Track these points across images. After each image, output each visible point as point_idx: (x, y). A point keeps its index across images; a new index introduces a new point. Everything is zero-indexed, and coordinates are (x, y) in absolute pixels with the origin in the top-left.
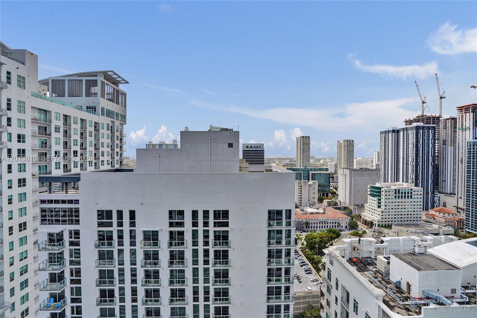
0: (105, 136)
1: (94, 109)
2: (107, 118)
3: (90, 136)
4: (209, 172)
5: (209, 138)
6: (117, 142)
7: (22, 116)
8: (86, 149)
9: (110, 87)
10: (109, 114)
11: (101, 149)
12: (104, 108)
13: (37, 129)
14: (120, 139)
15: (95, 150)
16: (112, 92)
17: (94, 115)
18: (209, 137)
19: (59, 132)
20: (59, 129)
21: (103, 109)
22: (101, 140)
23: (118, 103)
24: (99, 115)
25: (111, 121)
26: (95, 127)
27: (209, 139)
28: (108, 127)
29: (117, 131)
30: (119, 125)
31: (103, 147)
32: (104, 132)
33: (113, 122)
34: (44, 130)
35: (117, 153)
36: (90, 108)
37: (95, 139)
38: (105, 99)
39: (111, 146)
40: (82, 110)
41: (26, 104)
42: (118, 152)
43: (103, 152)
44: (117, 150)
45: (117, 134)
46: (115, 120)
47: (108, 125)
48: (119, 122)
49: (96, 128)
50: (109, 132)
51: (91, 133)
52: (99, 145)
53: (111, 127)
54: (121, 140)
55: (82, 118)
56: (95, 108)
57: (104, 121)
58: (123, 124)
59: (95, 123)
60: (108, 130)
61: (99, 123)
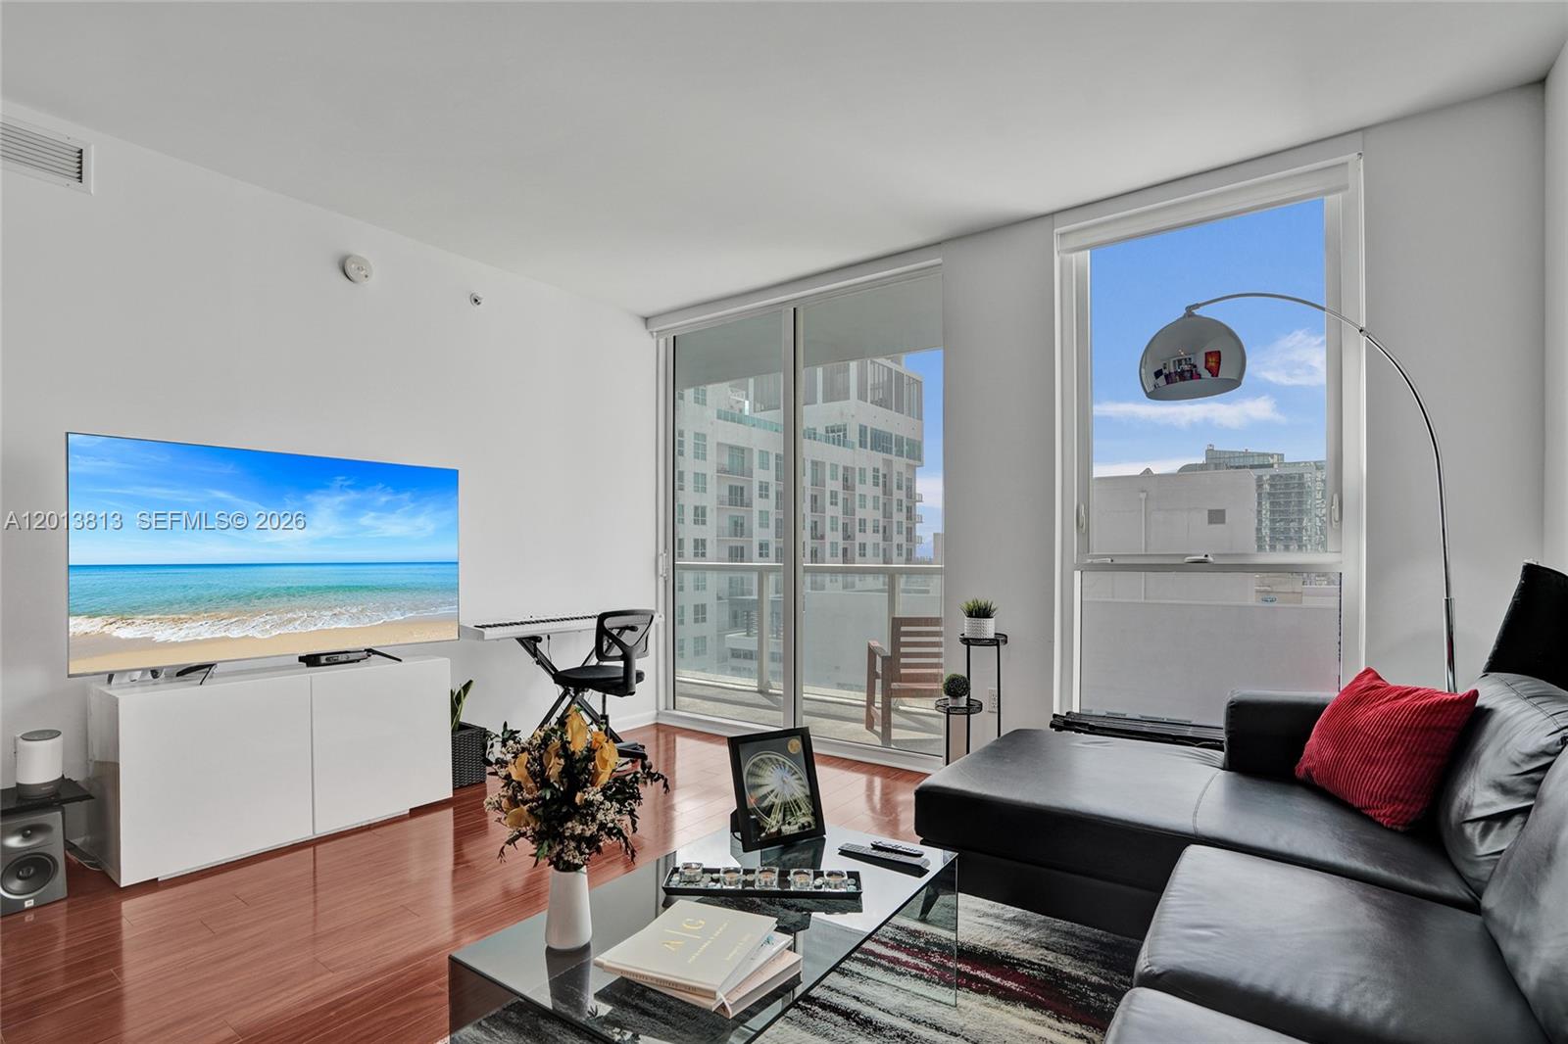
0: (870, 503)
1: (841, 434)
2: (874, 452)
3: (832, 504)
4: (1143, 600)
5: (1143, 496)
6: (899, 517)
7: (700, 467)
8: (822, 537)
9: (881, 367)
10: (880, 441)
11: (859, 538)
12: (866, 427)
13: (727, 493)
14: (907, 508)
15: (844, 539)
16: (886, 378)
17: (841, 448)
18: (1143, 491)
19: (767, 496)
20: (767, 489)
21: (863, 430)
22: (860, 514)
23: (900, 410)
24: (853, 448)
25: (883, 459)
26: (845, 479)
27: (1141, 500)
28: (876, 477)
29: (899, 487)
30: (903, 469)
31: (863, 530)
32: (867, 489)
33: (888, 463)
34: (737, 496)
35: (899, 547)
36: (833, 431)
37: (845, 513)
38: (869, 400)
39: (885, 528)
40: (815, 439)
41: (708, 438)
42: (901, 545)
43: (864, 544)
44: (899, 539)
45: (899, 495)
46: (892, 457)
47: (876, 470)
48: (905, 460)
49: (847, 481)
50: (879, 491)
51: (834, 495)
52: (853, 527)
53: (885, 476)
54: (909, 510)
55: (815, 459)
56: (845, 430)
57: (868, 460)
58: (916, 466)
59: (846, 469)
60: (876, 484)
61: (853, 469)
